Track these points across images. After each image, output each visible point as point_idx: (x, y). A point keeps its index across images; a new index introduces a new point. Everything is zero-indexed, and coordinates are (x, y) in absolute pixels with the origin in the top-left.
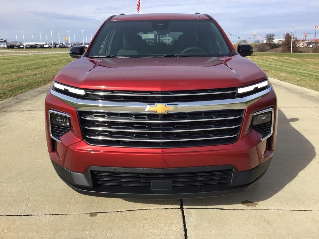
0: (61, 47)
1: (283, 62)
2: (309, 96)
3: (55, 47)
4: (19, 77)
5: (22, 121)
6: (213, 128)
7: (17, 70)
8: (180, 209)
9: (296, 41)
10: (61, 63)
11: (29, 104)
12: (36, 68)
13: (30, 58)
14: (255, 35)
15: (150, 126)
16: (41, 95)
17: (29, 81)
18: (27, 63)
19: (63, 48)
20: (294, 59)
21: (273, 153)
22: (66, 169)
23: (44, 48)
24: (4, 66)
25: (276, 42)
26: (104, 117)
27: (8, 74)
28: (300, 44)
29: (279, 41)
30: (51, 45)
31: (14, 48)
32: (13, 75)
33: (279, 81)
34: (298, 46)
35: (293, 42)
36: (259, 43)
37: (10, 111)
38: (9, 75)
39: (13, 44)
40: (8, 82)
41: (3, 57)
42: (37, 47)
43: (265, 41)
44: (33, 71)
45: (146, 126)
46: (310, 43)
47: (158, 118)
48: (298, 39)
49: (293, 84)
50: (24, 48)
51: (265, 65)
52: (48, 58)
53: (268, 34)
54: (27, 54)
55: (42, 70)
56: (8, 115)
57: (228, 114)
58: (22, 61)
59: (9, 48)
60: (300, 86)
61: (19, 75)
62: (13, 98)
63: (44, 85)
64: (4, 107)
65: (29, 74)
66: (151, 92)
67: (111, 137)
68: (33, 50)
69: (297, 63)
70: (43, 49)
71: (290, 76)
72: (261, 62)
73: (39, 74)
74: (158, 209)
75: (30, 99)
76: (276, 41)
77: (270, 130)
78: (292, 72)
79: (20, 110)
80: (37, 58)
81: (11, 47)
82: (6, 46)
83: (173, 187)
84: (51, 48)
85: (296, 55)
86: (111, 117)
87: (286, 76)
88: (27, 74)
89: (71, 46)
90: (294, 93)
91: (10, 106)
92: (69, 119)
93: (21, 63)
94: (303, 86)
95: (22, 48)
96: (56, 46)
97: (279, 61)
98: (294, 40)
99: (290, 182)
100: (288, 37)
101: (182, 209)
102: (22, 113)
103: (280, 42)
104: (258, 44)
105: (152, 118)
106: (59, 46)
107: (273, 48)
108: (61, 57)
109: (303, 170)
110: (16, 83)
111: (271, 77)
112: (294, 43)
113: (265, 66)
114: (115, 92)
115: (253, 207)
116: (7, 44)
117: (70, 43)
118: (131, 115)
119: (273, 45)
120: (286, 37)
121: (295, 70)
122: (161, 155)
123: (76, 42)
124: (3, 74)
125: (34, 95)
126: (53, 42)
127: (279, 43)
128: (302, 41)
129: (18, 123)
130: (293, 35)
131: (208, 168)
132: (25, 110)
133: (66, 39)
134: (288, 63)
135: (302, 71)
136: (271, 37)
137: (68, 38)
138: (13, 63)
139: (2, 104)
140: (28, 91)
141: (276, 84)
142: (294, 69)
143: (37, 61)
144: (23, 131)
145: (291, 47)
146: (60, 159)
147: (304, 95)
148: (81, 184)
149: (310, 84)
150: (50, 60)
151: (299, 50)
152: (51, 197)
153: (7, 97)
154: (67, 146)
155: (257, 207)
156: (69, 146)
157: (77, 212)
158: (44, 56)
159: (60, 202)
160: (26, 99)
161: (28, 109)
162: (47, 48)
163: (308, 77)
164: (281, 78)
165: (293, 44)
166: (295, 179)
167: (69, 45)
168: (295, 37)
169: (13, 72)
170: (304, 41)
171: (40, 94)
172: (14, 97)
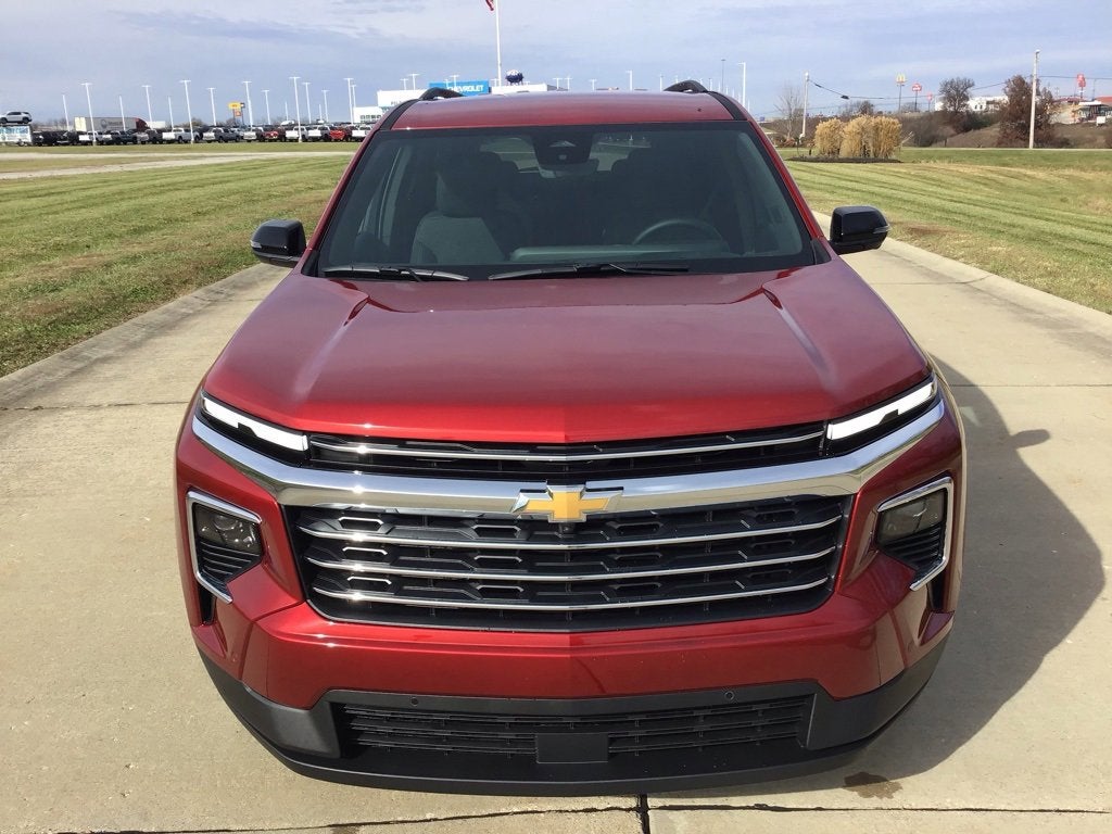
0: (220, 139)
1: (1002, 186)
2: (1089, 334)
3: (199, 139)
4: (78, 271)
5: (95, 451)
6: (743, 560)
7: (71, 241)
8: (636, 809)
9: (1050, 102)
10: (221, 208)
11: (116, 377)
12: (137, 231)
13: (115, 188)
14: (902, 84)
15: (531, 560)
16: (157, 340)
17: (113, 285)
18: (105, 210)
19: (226, 142)
20: (1041, 174)
21: (951, 623)
22: (248, 690)
23: (162, 141)
24: (27, 226)
25: (978, 109)
26: (375, 526)
27: (41, 257)
28: (1063, 115)
29: (988, 103)
30: (187, 131)
31: (57, 145)
32: (57, 260)
33: (983, 274)
34: (1054, 120)
35: (1036, 109)
36: (916, 110)
37: (53, 409)
38: (44, 262)
39: (54, 129)
40: (43, 292)
41: (20, 188)
42: (135, 138)
43: (938, 106)
44: (130, 243)
45: (517, 558)
46: (1098, 110)
47: (556, 533)
48: (1055, 98)
49: (1035, 286)
50: (90, 143)
51: (938, 202)
52: (175, 187)
53: (949, 80)
54: (103, 170)
55: (155, 240)
56: (45, 425)
57: (796, 512)
58: (87, 203)
59: (40, 145)
60: (1057, 294)
61: (78, 260)
62: (62, 357)
63: (165, 300)
64: (29, 394)
65: (114, 258)
66: (532, 448)
67: (399, 592)
68: (125, 151)
69: (1052, 190)
70: (158, 146)
71: (1025, 254)
72: (923, 193)
73: (146, 254)
74: (561, 811)
75: (118, 358)
76: (975, 104)
77: (940, 549)
78: (1033, 235)
79: (88, 403)
80: (139, 189)
81: (49, 139)
82: (28, 138)
83: (612, 756)
84: (186, 142)
85: (1046, 158)
86: (398, 527)
87: (1009, 256)
88: (107, 259)
89: (254, 134)
90: (1036, 322)
91: (50, 388)
92: (257, 528)
93: (84, 210)
94: (1068, 296)
95: (86, 143)
96: (205, 134)
97: (986, 182)
98: (1042, 101)
99: (1014, 698)
100: (1020, 89)
101: (643, 811)
102: (94, 415)
103: (991, 107)
104: (915, 115)
105: (537, 533)
106: (212, 134)
107: (967, 129)
108: (221, 183)
109: (1060, 645)
110: (69, 295)
111: (955, 259)
112: (1040, 111)
113: (935, 208)
114: (409, 443)
115: (885, 799)
116: (32, 130)
117: (252, 124)
118: (466, 523)
119: (966, 119)
120: (1013, 90)
121: (1041, 223)
122: (568, 656)
123: (272, 120)
124: (23, 257)
125: (132, 340)
126: (193, 119)
127: (986, 111)
128: (1071, 102)
129: (81, 457)
130: (1038, 80)
131: (729, 695)
132: (105, 401)
133: (239, 107)
134: (1019, 189)
135: (1068, 230)
136: (957, 91)
137: (244, 105)
138: (56, 213)
139: (25, 379)
140: (111, 327)
141: (976, 285)
142: (1040, 218)
143: (137, 202)
144: (98, 492)
145: (1029, 127)
146: (229, 654)
147: (1071, 331)
148: (300, 746)
149: (1093, 285)
150: (184, 194)
151: (1059, 135)
152: (202, 763)
153: (41, 352)
154: (252, 618)
155: (898, 799)
156: (257, 619)
157: (289, 821)
158: (164, 181)
159: (233, 782)
160: (105, 360)
161: (113, 400)
162: (170, 142)
163: (1086, 255)
164: (992, 264)
165: (1036, 115)
166: (1030, 682)
167: (249, 130)
168: (1045, 90)
169: (58, 248)
170: (1077, 103)
171: (151, 336)
172: (62, 349)
